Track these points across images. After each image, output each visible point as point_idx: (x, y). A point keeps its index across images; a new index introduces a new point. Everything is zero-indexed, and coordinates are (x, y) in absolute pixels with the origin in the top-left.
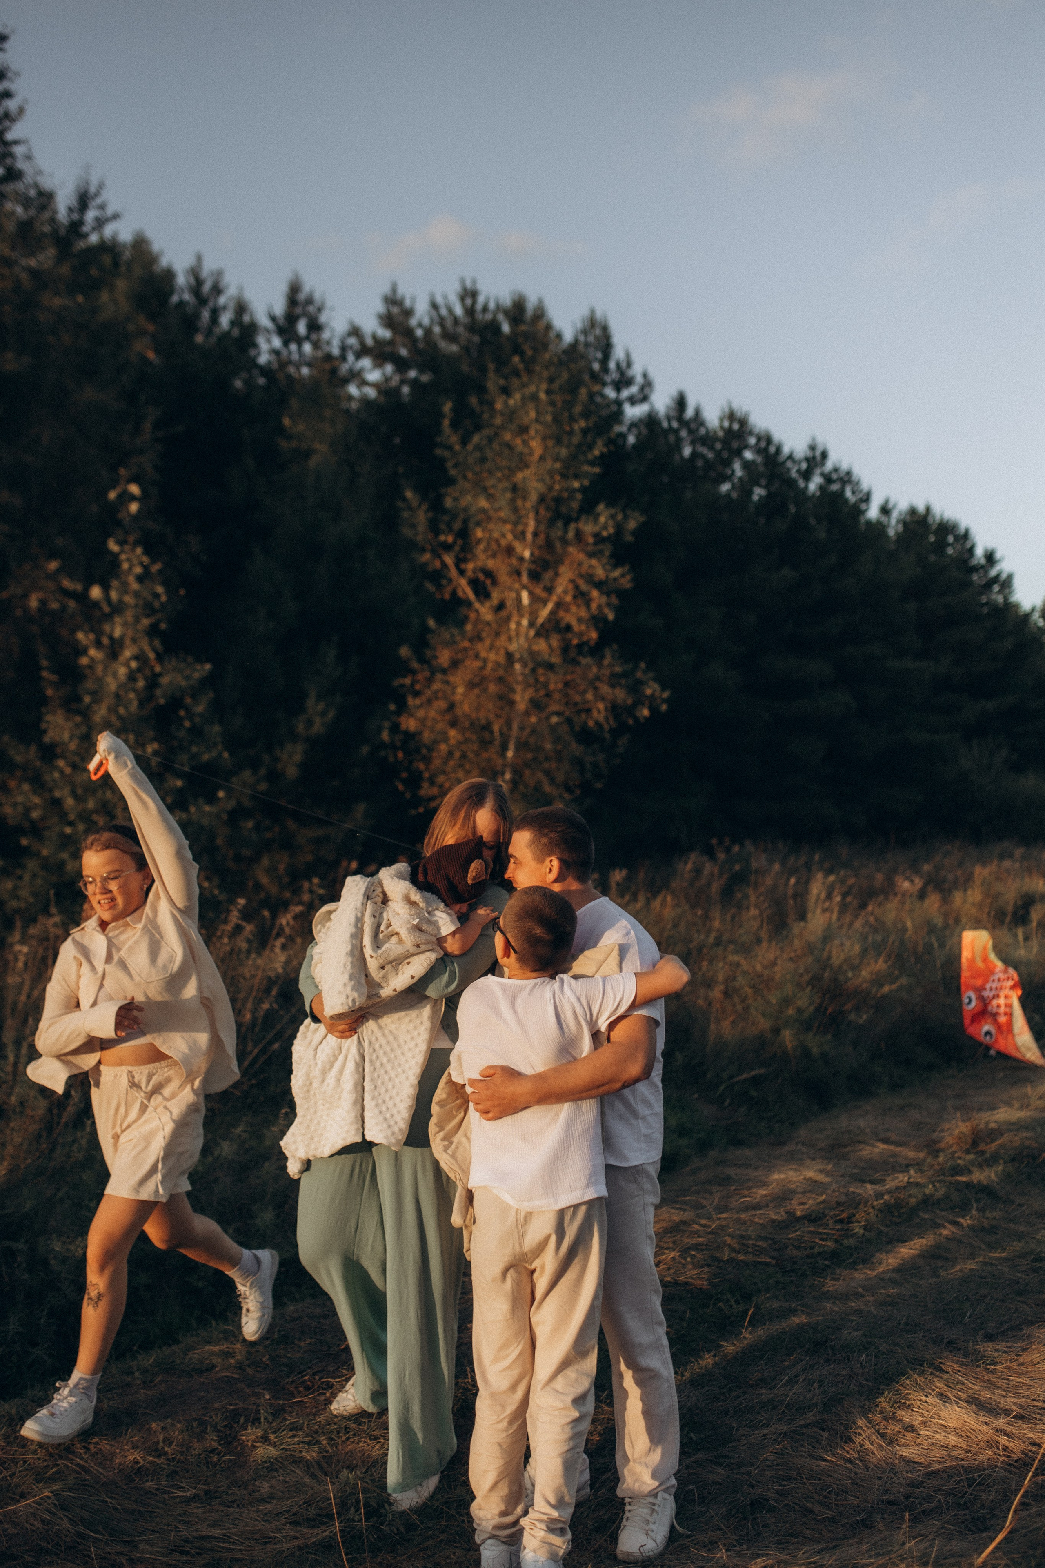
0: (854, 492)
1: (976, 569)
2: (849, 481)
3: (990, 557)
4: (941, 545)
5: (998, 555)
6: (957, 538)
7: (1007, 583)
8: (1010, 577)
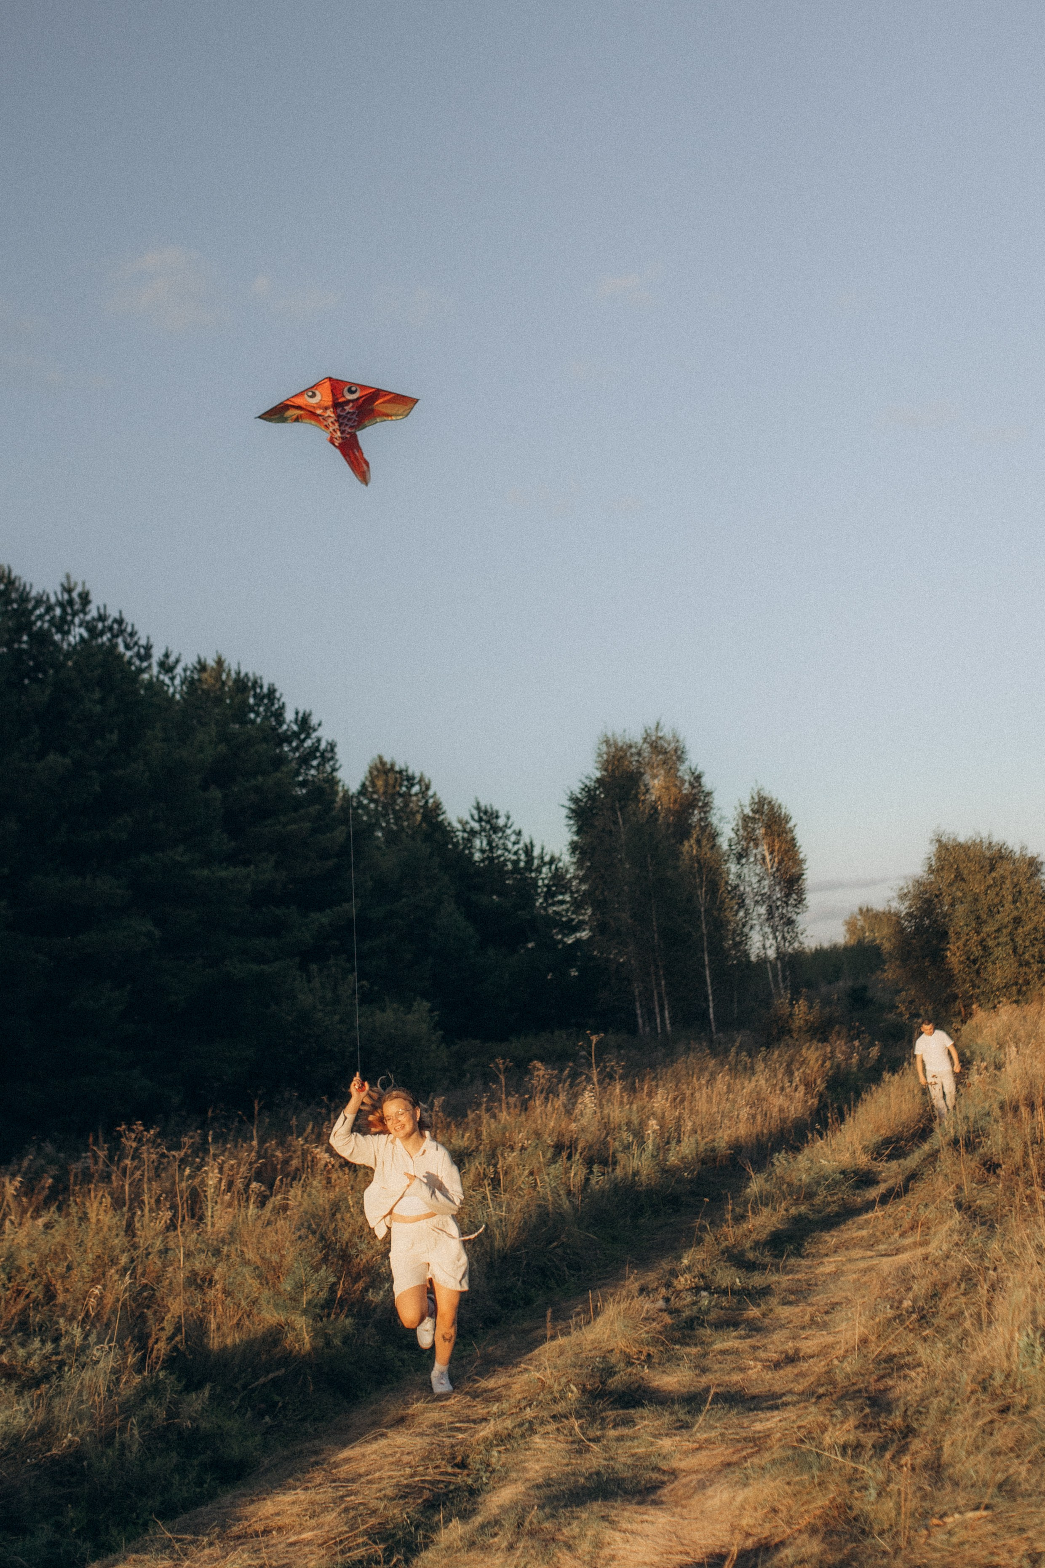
0: (128, 647)
1: (287, 738)
2: (122, 632)
3: (304, 723)
4: (241, 713)
5: (314, 721)
6: (259, 698)
7: (328, 754)
8: (332, 746)
